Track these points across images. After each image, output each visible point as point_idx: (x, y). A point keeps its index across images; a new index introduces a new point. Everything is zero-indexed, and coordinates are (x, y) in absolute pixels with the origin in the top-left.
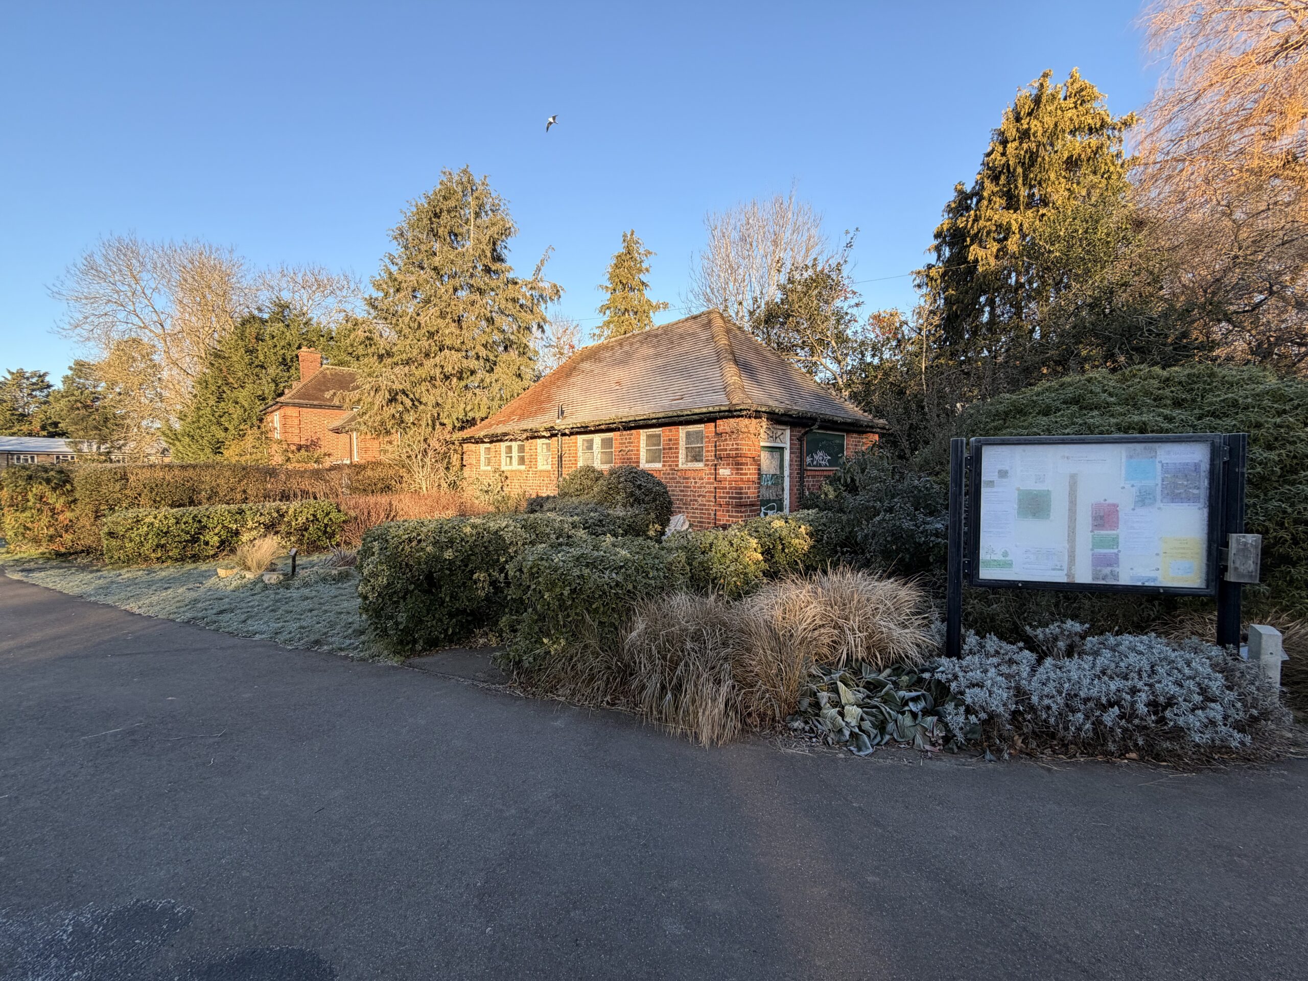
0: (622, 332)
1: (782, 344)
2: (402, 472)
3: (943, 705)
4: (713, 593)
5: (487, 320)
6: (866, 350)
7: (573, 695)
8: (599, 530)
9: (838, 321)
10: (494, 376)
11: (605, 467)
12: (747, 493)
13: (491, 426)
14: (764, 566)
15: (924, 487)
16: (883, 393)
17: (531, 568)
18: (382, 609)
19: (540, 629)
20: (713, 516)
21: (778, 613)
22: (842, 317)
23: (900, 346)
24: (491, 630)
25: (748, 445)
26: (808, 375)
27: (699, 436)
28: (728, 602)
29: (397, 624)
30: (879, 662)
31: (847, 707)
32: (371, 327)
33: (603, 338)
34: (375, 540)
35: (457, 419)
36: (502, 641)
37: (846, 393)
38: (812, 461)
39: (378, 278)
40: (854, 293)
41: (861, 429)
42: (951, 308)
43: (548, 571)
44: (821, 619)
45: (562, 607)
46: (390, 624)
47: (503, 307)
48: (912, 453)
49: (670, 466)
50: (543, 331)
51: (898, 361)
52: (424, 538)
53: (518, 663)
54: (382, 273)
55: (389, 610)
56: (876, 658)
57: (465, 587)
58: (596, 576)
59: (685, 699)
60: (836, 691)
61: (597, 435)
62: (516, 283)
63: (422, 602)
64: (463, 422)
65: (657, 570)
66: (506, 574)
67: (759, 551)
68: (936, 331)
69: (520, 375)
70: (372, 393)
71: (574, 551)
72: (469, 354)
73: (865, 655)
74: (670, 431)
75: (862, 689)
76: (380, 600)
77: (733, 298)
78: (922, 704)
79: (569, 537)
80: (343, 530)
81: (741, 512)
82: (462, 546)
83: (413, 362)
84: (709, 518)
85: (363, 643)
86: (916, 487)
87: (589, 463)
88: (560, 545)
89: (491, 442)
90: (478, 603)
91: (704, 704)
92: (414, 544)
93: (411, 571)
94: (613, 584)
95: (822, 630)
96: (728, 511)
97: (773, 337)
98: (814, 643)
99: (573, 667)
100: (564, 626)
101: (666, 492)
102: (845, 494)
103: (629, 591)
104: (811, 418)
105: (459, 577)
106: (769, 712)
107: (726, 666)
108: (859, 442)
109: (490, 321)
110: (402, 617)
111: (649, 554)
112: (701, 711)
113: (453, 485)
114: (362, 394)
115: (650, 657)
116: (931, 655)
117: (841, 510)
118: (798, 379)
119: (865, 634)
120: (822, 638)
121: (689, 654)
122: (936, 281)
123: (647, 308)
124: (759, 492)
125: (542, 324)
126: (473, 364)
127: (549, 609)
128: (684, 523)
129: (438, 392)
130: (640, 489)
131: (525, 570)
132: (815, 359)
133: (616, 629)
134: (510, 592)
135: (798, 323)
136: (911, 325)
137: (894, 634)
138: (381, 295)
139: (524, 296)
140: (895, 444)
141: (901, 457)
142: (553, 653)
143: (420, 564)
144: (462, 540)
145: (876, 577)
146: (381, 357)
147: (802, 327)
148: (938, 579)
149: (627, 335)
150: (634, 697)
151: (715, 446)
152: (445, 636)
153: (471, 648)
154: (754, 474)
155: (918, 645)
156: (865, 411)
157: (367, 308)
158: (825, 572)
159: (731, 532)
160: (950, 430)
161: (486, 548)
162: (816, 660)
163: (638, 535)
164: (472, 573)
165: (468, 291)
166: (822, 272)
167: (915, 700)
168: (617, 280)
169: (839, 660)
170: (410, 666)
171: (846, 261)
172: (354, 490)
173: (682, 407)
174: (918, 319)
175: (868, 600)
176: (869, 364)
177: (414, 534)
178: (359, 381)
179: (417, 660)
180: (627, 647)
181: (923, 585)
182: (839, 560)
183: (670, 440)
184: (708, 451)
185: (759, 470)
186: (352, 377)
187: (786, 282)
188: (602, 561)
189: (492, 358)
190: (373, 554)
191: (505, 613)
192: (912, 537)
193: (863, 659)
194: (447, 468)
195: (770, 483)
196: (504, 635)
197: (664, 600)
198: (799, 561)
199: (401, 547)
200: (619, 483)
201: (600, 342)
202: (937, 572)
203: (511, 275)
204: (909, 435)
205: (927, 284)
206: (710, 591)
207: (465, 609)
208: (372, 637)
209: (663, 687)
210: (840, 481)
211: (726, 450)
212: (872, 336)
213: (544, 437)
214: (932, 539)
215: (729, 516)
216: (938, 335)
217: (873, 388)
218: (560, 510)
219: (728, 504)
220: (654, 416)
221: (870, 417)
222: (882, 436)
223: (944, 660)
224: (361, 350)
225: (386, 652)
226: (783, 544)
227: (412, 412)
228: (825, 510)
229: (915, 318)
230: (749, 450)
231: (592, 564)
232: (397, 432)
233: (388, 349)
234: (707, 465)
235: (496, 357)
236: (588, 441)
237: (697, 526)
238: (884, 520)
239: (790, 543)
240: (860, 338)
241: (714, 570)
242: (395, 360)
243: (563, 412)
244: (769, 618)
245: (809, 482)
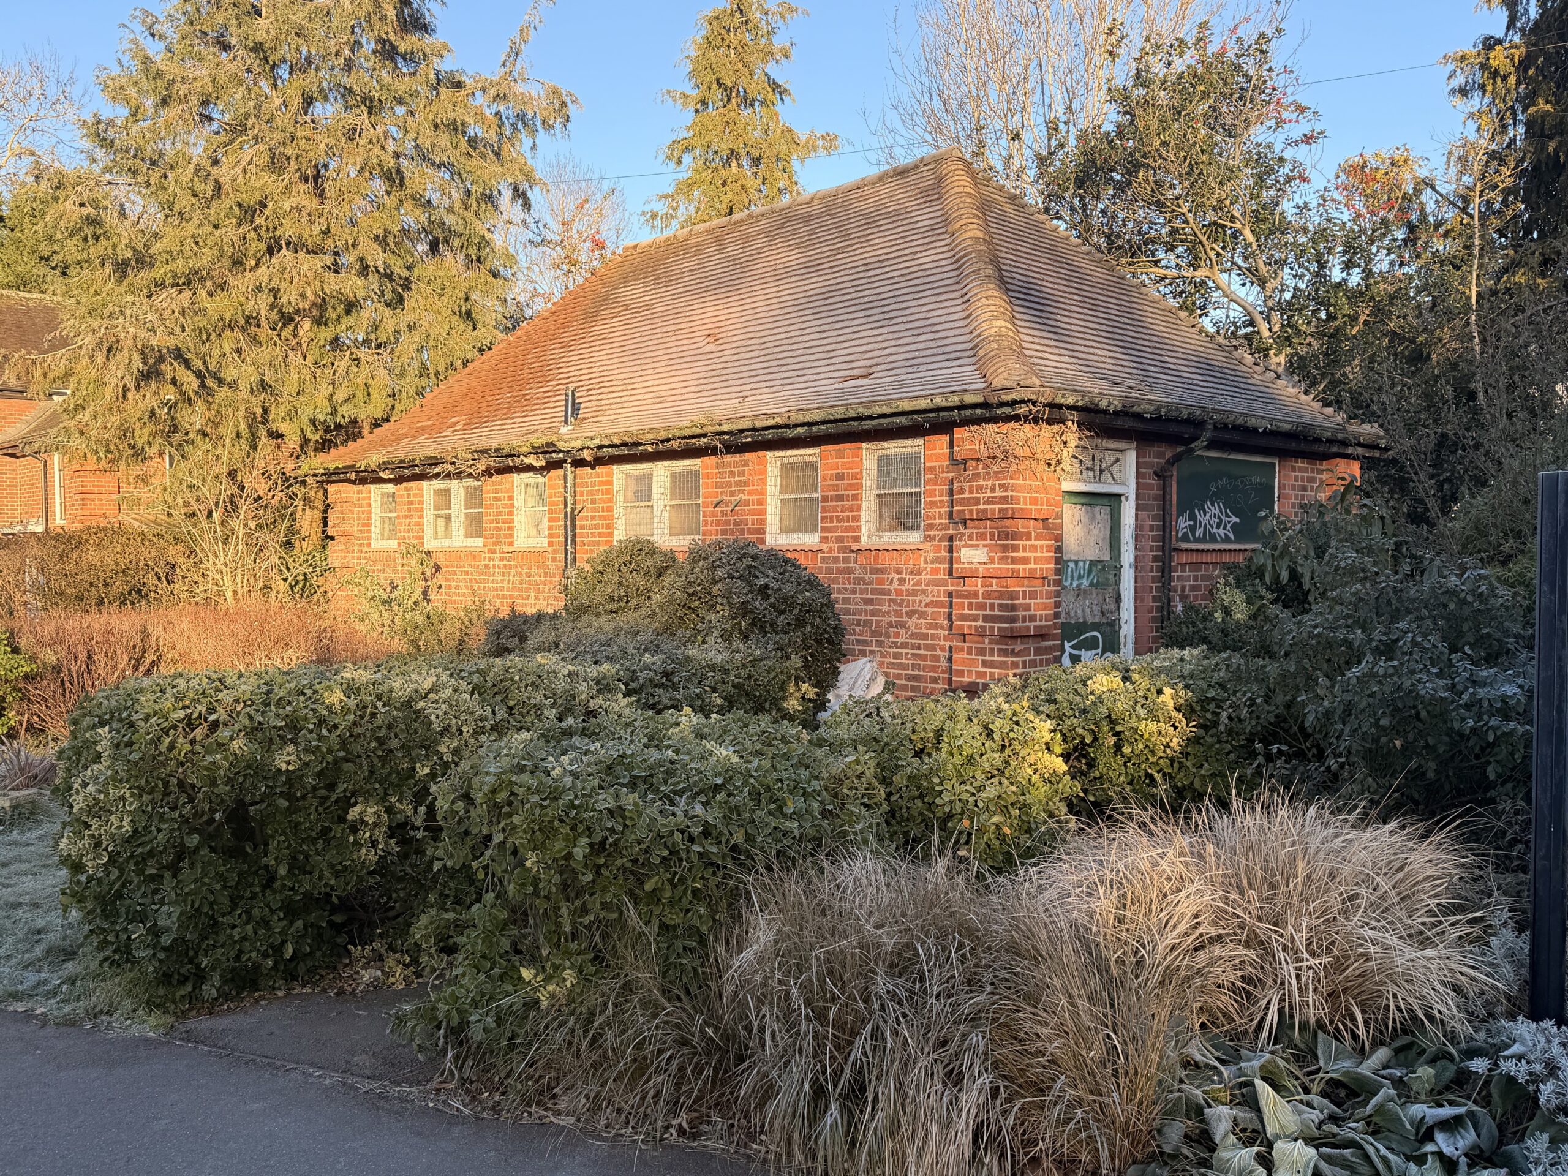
0: (724, 208)
1: (1118, 236)
2: (175, 553)
3: (1521, 1140)
4: (941, 853)
5: (388, 177)
6: (1330, 251)
7: (594, 1110)
8: (664, 696)
9: (1260, 179)
10: (405, 317)
11: (680, 544)
12: (1028, 608)
13: (398, 440)
14: (1071, 787)
15: (1473, 592)
16: (1372, 359)
17: (493, 791)
18: (119, 895)
19: (514, 944)
20: (944, 664)
21: (1105, 904)
22: (1269, 171)
23: (1414, 241)
24: (391, 948)
25: (1030, 489)
26: (1183, 314)
27: (909, 467)
28: (979, 876)
29: (156, 932)
30: (1361, 1032)
31: (1279, 1146)
32: (98, 193)
33: (675, 225)
34: (102, 724)
35: (313, 422)
36: (419, 975)
37: (1279, 359)
38: (1193, 529)
39: (116, 70)
40: (1301, 109)
41: (1316, 447)
42: (1544, 147)
43: (535, 799)
44: (1214, 923)
45: (569, 888)
46: (138, 932)
47: (425, 143)
48: (1445, 511)
49: (839, 539)
50: (527, 206)
51: (1411, 278)
52: (224, 717)
53: (458, 1032)
54: (125, 60)
55: (137, 898)
56: (1353, 1019)
57: (327, 842)
58: (653, 811)
59: (874, 1122)
60: (1251, 1102)
61: (660, 464)
62: (459, 85)
63: (221, 877)
64: (327, 430)
65: (805, 794)
66: (431, 808)
67: (1058, 750)
68: (1504, 202)
69: (469, 314)
70: (100, 358)
71: (602, 750)
72: (342, 260)
73: (1324, 1013)
74: (840, 455)
75: (1316, 1099)
76: (115, 873)
77: (999, 124)
78: (1468, 1138)
79: (591, 714)
80: (25, 697)
81: (1013, 653)
82: (320, 738)
83: (203, 279)
84: (933, 669)
85: (72, 980)
86: (1452, 593)
87: (642, 533)
88: (568, 733)
89: (398, 480)
90: (360, 879)
91: (920, 1134)
92: (198, 733)
93: (191, 800)
94: (696, 831)
95: (1217, 951)
96: (981, 652)
97: (1097, 220)
98: (1198, 981)
99: (594, 1040)
100: (574, 937)
101: (830, 605)
102: (1273, 610)
103: (735, 848)
104: (1188, 421)
105: (311, 818)
106: (1084, 1157)
107: (975, 1038)
108: (1312, 480)
109: (395, 178)
110: (169, 916)
111: (786, 757)
112: (912, 1152)
113: (302, 587)
114: (73, 360)
115: (788, 1016)
116: (1490, 1014)
117: (1265, 650)
118: (1158, 325)
119: (1326, 959)
120: (1216, 970)
121: (882, 1007)
122: (1504, 78)
123: (783, 149)
124: (1057, 605)
125: (524, 186)
126: (351, 285)
127: (536, 893)
128: (873, 679)
129: (263, 354)
130: (766, 597)
131: (478, 798)
132: (1201, 274)
133: (703, 942)
134: (440, 853)
135: (1159, 184)
136: (1443, 188)
137: (1398, 960)
138: (122, 112)
139: (479, 115)
140: (1401, 485)
141: (1418, 517)
142: (544, 1004)
143: (213, 783)
144: (321, 722)
145: (1352, 817)
146: (122, 268)
147: (1170, 194)
148: (1509, 824)
149: (736, 217)
150: (746, 1116)
151: (951, 493)
152: (276, 964)
153: (341, 992)
154: (1047, 560)
155: (1457, 989)
156: (1327, 404)
157: (86, 144)
158: (1223, 805)
159: (989, 702)
160: (1541, 451)
161: (381, 741)
162: (1203, 1026)
163: (759, 709)
164: (347, 803)
165: (340, 105)
166: (1220, 56)
167: (1451, 1125)
168: (710, 78)
169: (1260, 1025)
170: (189, 1037)
171: (1279, 31)
172: (52, 597)
173: (869, 396)
174: (1462, 173)
175: (1332, 876)
176: (1339, 285)
177: (201, 708)
178: (68, 327)
179: (204, 1024)
180: (729, 989)
181: (1471, 838)
182: (1258, 773)
183: (840, 477)
184: (933, 504)
185: (1059, 549)
186: (50, 317)
187: (1130, 84)
188: (669, 773)
189: (399, 270)
190: (98, 758)
191: (426, 906)
192: (1443, 716)
193: (1320, 1025)
194: (288, 544)
195: (1085, 582)
196: (423, 959)
197: (822, 870)
198: (1158, 777)
199: (167, 741)
200: (715, 582)
201: (668, 233)
202: (1505, 805)
203: (446, 65)
204: (1437, 464)
205: (1482, 87)
206: (934, 850)
207: (328, 895)
208: (95, 964)
209: (819, 1091)
210: (1262, 577)
211: (977, 501)
212: (1346, 216)
213: (530, 468)
214: (1494, 722)
215: (985, 664)
216: (1509, 214)
217: (1346, 346)
218: (569, 648)
219: (981, 634)
220: (800, 418)
221: (1340, 417)
222: (1368, 465)
223: (1524, 1029)
224: (71, 250)
225: (127, 1004)
226: (1117, 734)
227: (200, 405)
228: (1226, 648)
229: (1454, 170)
230: (1034, 501)
231: (645, 780)
232: (161, 454)
233: (140, 247)
234: (931, 539)
235: (410, 268)
236: (637, 478)
237: (904, 688)
238: (1372, 675)
239: (1135, 730)
240: (1315, 220)
241: (946, 797)
242: (158, 273)
243: (576, 408)
244: (1084, 920)
245: (1184, 578)
